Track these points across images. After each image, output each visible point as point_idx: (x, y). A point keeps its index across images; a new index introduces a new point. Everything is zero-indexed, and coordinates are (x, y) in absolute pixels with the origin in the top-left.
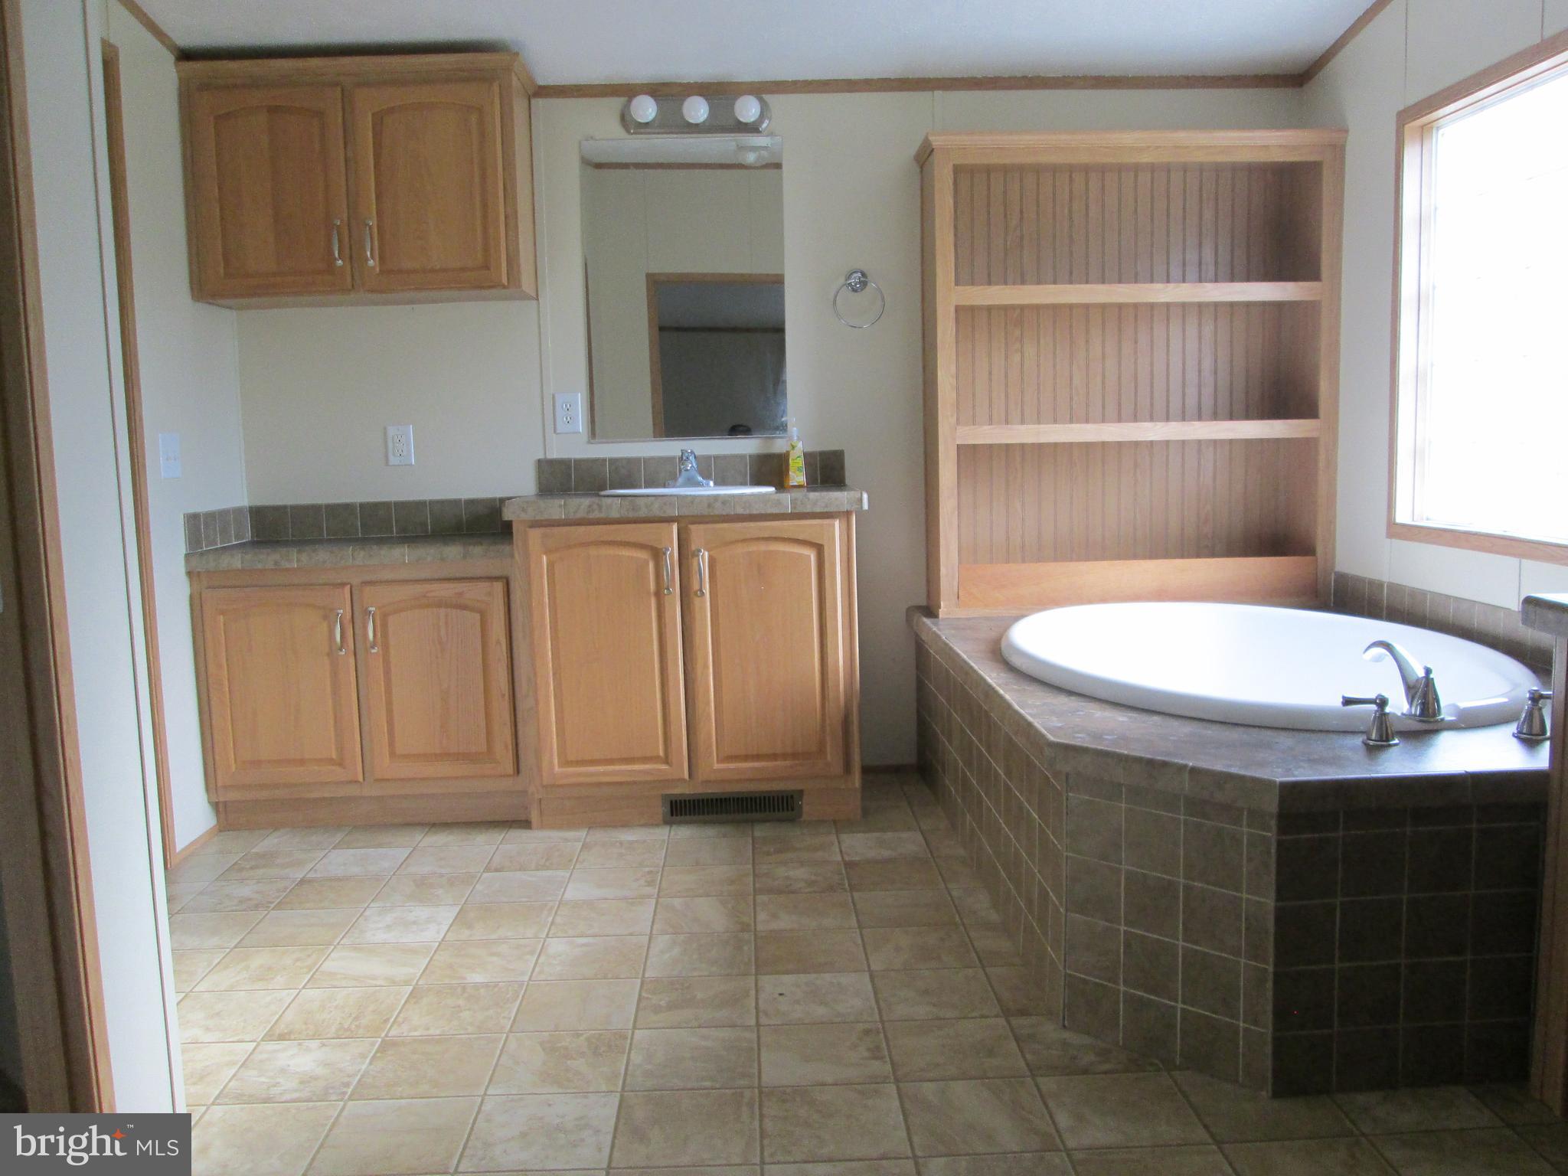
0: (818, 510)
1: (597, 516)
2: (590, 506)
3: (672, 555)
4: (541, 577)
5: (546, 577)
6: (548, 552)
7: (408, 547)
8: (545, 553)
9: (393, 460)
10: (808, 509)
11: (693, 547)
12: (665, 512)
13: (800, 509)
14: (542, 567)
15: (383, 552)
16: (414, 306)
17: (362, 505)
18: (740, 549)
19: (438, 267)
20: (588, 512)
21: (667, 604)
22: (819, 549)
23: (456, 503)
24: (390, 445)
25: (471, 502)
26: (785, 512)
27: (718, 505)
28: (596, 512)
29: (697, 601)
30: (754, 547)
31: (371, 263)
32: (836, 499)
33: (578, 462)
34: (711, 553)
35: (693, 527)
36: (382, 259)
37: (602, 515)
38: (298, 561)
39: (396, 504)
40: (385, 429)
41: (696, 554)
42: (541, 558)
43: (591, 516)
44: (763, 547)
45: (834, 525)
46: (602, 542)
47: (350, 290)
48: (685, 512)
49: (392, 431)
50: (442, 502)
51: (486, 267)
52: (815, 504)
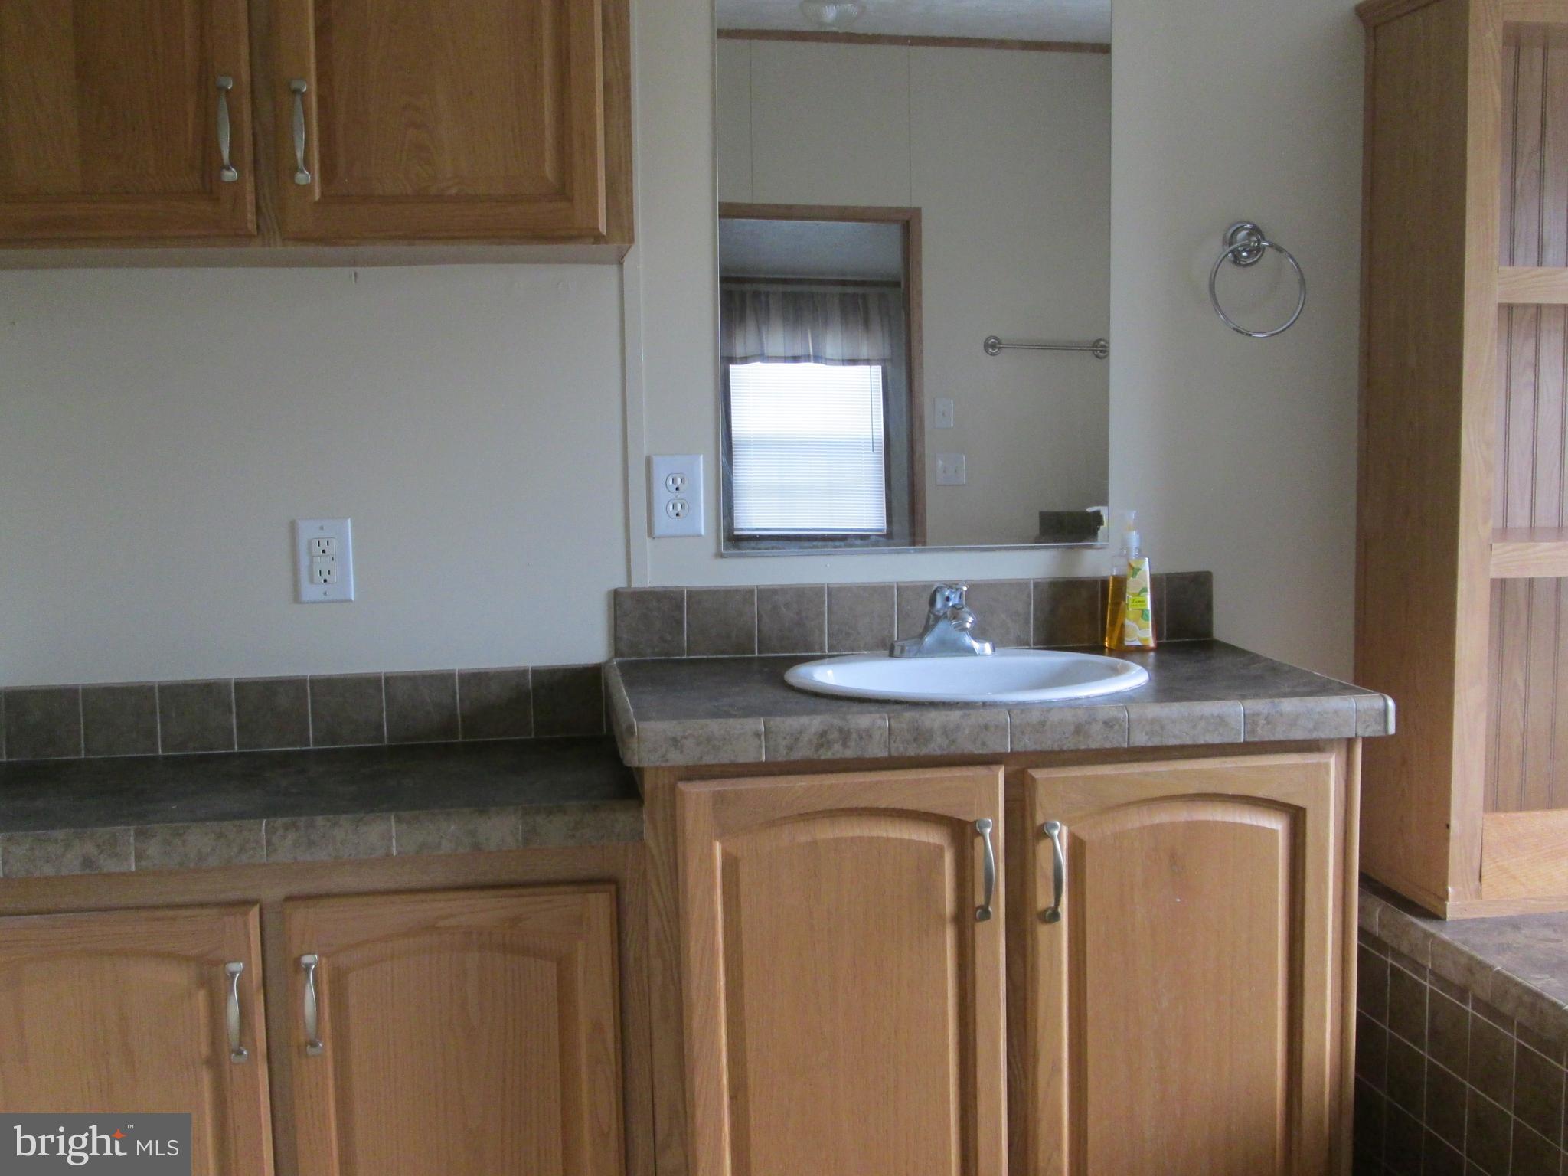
0: (1298, 735)
1: (838, 756)
2: (823, 734)
3: (994, 836)
4: (711, 889)
5: (719, 891)
6: (724, 831)
7: (399, 820)
8: (720, 837)
9: (311, 591)
10: (1279, 735)
11: (1040, 820)
12: (984, 744)
13: (1264, 734)
14: (711, 871)
15: (338, 834)
16: (359, 269)
17: (241, 686)
18: (1136, 820)
19: (454, 191)
20: (817, 749)
21: (979, 938)
22: (1296, 817)
23: (440, 680)
24: (304, 561)
25: (475, 679)
26: (1235, 741)
27: (1096, 728)
28: (837, 747)
29: (1043, 931)
30: (1163, 816)
31: (302, 178)
32: (1336, 712)
33: (695, 595)
34: (1072, 828)
35: (1038, 774)
36: (328, 172)
37: (849, 754)
38: (138, 858)
39: (316, 682)
40: (293, 528)
41: (1042, 833)
42: (711, 849)
43: (826, 755)
44: (1182, 814)
45: (1327, 767)
46: (843, 810)
47: (250, 236)
48: (1027, 743)
49: (308, 531)
50: (414, 680)
51: (563, 191)
52: (1293, 722)
